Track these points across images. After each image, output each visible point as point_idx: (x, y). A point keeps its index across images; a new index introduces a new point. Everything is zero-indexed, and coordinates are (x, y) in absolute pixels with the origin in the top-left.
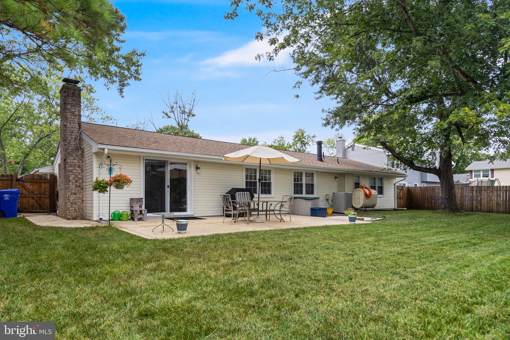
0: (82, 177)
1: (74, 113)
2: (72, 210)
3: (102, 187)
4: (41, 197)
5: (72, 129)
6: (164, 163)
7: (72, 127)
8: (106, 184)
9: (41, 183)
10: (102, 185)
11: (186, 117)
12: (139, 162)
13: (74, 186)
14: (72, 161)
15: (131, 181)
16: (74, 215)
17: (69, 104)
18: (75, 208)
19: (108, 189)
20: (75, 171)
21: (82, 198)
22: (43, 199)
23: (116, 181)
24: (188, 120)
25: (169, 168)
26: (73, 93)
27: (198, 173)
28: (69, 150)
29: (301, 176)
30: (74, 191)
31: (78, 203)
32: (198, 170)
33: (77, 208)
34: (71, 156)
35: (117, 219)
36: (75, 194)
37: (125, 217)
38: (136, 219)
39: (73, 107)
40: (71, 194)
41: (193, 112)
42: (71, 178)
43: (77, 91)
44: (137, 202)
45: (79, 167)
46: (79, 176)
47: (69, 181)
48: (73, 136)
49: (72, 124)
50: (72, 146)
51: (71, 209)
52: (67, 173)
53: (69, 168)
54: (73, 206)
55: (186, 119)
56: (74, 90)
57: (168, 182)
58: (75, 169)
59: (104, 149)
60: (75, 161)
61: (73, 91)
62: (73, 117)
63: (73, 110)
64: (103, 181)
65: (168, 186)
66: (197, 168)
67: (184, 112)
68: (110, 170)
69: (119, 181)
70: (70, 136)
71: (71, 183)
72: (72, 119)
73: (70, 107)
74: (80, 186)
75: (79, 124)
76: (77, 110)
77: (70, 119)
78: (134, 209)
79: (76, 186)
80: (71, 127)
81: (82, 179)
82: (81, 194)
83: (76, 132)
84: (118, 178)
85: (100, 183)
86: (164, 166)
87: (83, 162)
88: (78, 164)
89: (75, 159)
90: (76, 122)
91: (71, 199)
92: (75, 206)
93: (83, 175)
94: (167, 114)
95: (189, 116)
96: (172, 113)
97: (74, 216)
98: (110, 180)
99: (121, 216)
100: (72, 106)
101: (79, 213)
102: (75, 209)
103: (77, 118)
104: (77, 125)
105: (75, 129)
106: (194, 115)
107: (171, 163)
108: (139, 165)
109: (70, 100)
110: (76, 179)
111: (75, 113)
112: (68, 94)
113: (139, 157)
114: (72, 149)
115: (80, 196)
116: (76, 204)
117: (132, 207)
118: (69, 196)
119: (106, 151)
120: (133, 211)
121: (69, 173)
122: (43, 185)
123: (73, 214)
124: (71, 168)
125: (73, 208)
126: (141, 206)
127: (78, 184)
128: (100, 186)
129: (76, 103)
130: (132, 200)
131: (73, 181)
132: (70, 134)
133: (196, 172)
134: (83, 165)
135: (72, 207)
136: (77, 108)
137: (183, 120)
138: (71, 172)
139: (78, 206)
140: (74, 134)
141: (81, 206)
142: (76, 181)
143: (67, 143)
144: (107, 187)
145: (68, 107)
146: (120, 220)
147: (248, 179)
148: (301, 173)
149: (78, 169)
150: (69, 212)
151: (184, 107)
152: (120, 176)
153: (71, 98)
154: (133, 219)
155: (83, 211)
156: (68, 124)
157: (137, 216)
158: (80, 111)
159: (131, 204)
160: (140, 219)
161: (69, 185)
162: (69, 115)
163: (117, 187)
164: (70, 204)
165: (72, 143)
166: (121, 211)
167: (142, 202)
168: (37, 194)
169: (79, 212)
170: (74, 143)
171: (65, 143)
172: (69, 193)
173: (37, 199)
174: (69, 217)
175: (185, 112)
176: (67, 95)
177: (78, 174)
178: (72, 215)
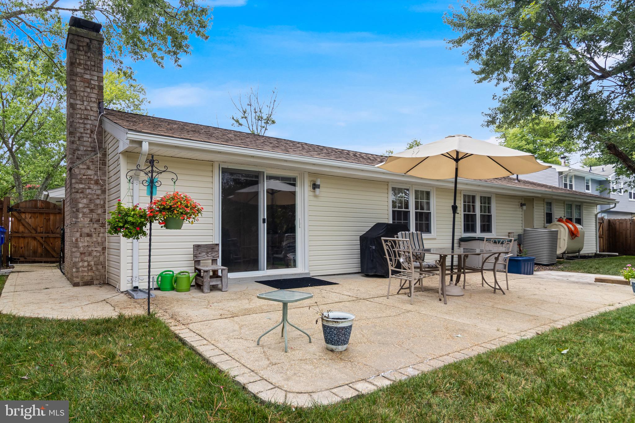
0: (102, 202)
1: (89, 83)
2: (83, 266)
3: (133, 224)
4: (48, 237)
5: (86, 112)
6: (257, 177)
7: (86, 109)
8: (141, 217)
9: (48, 214)
10: (130, 219)
11: (263, 125)
12: (210, 174)
13: (87, 220)
14: (83, 172)
15: (199, 211)
16: (88, 276)
17: (80, 64)
18: (89, 262)
19: (146, 229)
20: (88, 191)
21: (103, 242)
22: (52, 240)
23: (164, 209)
24: (266, 129)
25: (265, 186)
26: (88, 45)
27: (316, 196)
28: (80, 153)
29: (474, 202)
30: (86, 230)
31: (95, 254)
32: (317, 190)
33: (92, 263)
34: (82, 163)
35: (168, 287)
36: (89, 235)
37: (184, 284)
38: (206, 288)
39: (88, 72)
40: (81, 236)
41: (273, 118)
42: (81, 205)
43: (96, 42)
44: (207, 253)
45: (97, 183)
46: (98, 202)
47: (78, 211)
48: (88, 126)
49: (85, 103)
50: (85, 144)
51: (81, 264)
52: (73, 196)
53: (77, 186)
54: (85, 259)
55: (264, 127)
56: (91, 40)
57: (263, 213)
58: (89, 188)
59: (140, 143)
60: (90, 172)
61: (88, 41)
62: (88, 90)
63: (87, 77)
64: (134, 210)
65: (264, 220)
66: (315, 186)
67: (260, 119)
68: (152, 184)
69: (170, 209)
70: (82, 126)
71: (81, 215)
72: (86, 94)
73: (82, 71)
74: (99, 220)
75: (99, 103)
76: (96, 78)
77: (82, 94)
78: (202, 267)
79: (91, 220)
80: (83, 108)
81: (103, 206)
82: (101, 235)
83: (93, 118)
84: (170, 203)
85: (127, 215)
86: (256, 183)
87: (104, 174)
88: (96, 178)
89: (88, 168)
90: (94, 100)
91: (81, 245)
92: (89, 259)
93: (104, 199)
94: (237, 121)
95: (267, 123)
96: (244, 119)
97: (87, 278)
98: (151, 208)
99: (175, 282)
100: (85, 69)
101: (97, 273)
102: (89, 265)
103: (96, 91)
104: (95, 105)
105: (91, 113)
106: (273, 122)
107: (270, 178)
108: (210, 179)
109: (82, 58)
110: (92, 206)
111: (92, 82)
112: (79, 46)
113: (211, 163)
114: (86, 150)
115: (99, 239)
116: (90, 254)
117: (197, 262)
118: (77, 240)
119: (145, 147)
120: (199, 271)
121: (78, 196)
122: (52, 217)
123: (85, 274)
124: (81, 186)
125: (86, 264)
126: (214, 261)
127: (95, 216)
128: (126, 222)
129: (93, 63)
130: (197, 247)
131: (85, 210)
132: (81, 121)
133: (312, 194)
134: (104, 181)
135: (82, 261)
136: (95, 73)
137: (259, 128)
138: (82, 192)
139: (95, 259)
140: (90, 122)
141: (102, 259)
142: (92, 211)
143: (77, 139)
144: (143, 224)
145: (78, 70)
146: (173, 289)
147: (395, 207)
148: (474, 197)
149: (96, 187)
150: (77, 272)
151: (260, 111)
152: (173, 198)
153: (83, 53)
154: (199, 286)
155: (104, 267)
156: (78, 102)
157: (208, 282)
158: (101, 79)
159: (195, 256)
160: (214, 288)
161: (77, 218)
162: (80, 85)
163: (167, 224)
164: (78, 254)
165: (85, 139)
166: (176, 271)
167: (218, 251)
168: (42, 233)
169: (97, 269)
170: (90, 140)
171: (73, 139)
172: (78, 235)
173: (41, 241)
174: (76, 280)
175: (262, 118)
176: (75, 47)
177: (95, 197)
178: (83, 277)
